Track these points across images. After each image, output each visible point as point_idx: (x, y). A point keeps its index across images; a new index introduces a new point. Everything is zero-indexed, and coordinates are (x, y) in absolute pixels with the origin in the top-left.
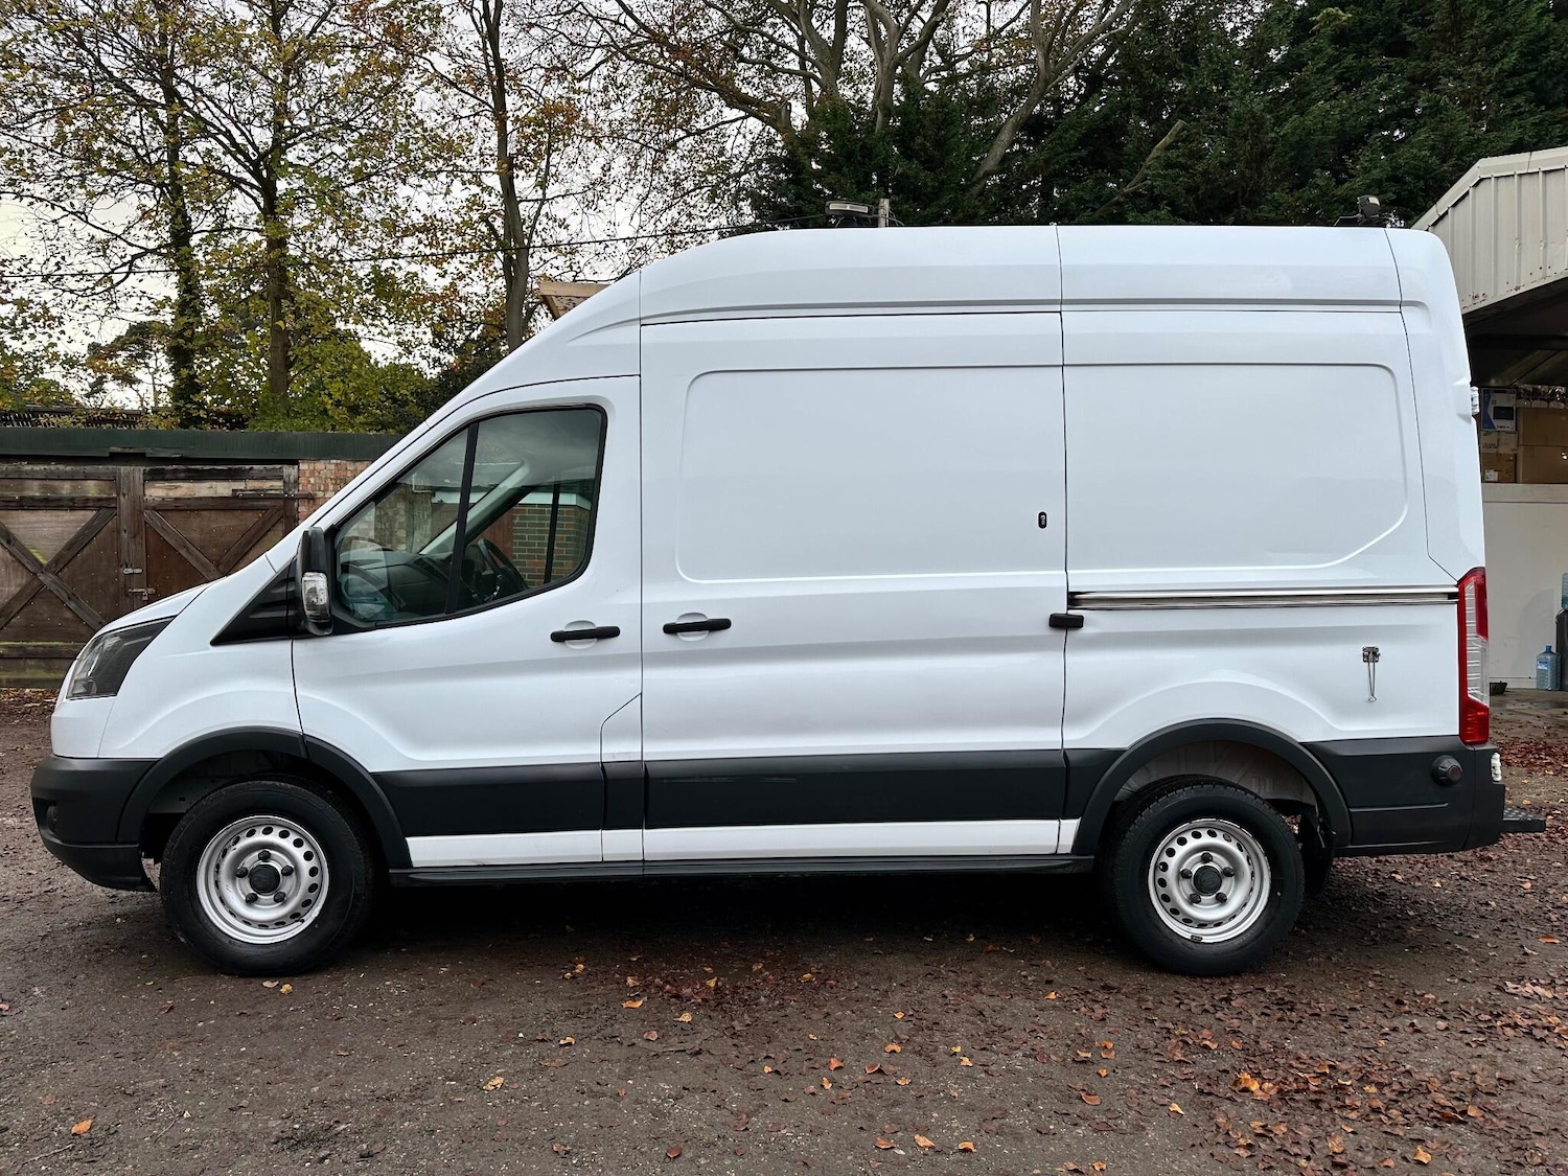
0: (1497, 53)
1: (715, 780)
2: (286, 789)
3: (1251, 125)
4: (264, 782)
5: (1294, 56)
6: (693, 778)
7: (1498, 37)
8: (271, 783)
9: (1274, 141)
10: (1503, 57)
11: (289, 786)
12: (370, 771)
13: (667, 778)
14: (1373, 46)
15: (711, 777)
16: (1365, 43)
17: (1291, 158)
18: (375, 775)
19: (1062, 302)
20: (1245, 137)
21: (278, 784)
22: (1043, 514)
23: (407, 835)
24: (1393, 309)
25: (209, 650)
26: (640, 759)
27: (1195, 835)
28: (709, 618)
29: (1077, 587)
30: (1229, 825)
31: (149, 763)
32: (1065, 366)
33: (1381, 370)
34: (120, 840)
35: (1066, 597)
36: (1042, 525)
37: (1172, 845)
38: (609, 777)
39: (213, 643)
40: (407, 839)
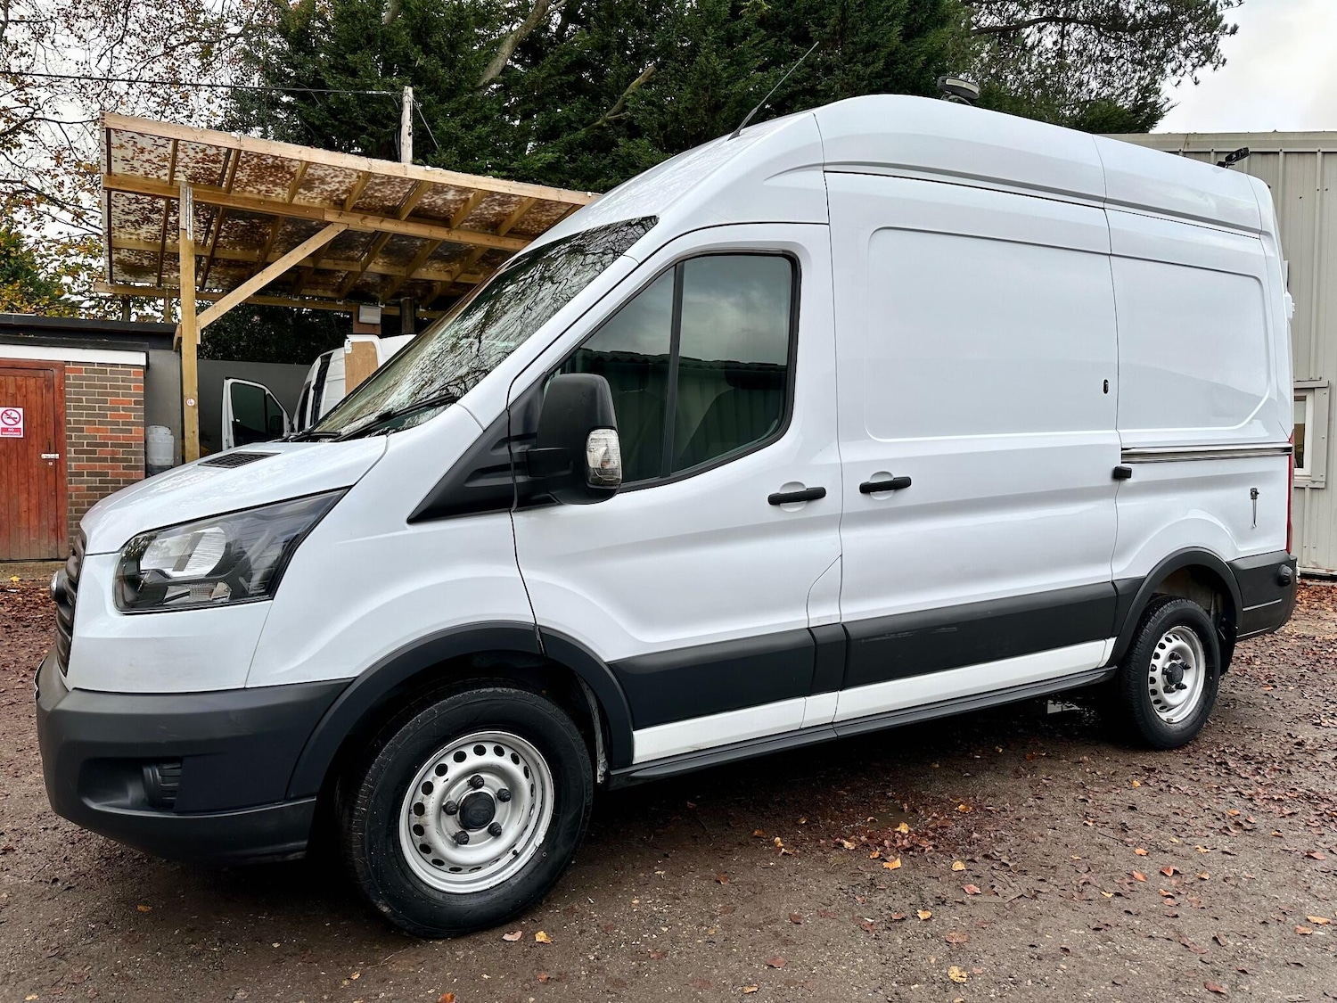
0: (871, 59)
2: (511, 695)
3: (712, 80)
4: (482, 690)
5: (731, 31)
6: (884, 635)
7: (871, 47)
9: (726, 96)
10: (873, 62)
12: (606, 661)
13: (864, 638)
14: (784, 35)
15: (896, 633)
16: (779, 31)
17: (736, 113)
18: (613, 666)
19: (1105, 200)
20: (706, 89)
22: (1106, 381)
23: (636, 729)
24: (1257, 236)
25: (406, 529)
26: (839, 621)
27: (1168, 640)
28: (895, 476)
29: (1125, 444)
30: (1186, 629)
31: (339, 687)
32: (1111, 254)
33: (1257, 282)
34: (292, 796)
35: (1120, 452)
36: (1106, 391)
37: (1157, 650)
38: (819, 641)
39: (411, 521)
40: (635, 733)
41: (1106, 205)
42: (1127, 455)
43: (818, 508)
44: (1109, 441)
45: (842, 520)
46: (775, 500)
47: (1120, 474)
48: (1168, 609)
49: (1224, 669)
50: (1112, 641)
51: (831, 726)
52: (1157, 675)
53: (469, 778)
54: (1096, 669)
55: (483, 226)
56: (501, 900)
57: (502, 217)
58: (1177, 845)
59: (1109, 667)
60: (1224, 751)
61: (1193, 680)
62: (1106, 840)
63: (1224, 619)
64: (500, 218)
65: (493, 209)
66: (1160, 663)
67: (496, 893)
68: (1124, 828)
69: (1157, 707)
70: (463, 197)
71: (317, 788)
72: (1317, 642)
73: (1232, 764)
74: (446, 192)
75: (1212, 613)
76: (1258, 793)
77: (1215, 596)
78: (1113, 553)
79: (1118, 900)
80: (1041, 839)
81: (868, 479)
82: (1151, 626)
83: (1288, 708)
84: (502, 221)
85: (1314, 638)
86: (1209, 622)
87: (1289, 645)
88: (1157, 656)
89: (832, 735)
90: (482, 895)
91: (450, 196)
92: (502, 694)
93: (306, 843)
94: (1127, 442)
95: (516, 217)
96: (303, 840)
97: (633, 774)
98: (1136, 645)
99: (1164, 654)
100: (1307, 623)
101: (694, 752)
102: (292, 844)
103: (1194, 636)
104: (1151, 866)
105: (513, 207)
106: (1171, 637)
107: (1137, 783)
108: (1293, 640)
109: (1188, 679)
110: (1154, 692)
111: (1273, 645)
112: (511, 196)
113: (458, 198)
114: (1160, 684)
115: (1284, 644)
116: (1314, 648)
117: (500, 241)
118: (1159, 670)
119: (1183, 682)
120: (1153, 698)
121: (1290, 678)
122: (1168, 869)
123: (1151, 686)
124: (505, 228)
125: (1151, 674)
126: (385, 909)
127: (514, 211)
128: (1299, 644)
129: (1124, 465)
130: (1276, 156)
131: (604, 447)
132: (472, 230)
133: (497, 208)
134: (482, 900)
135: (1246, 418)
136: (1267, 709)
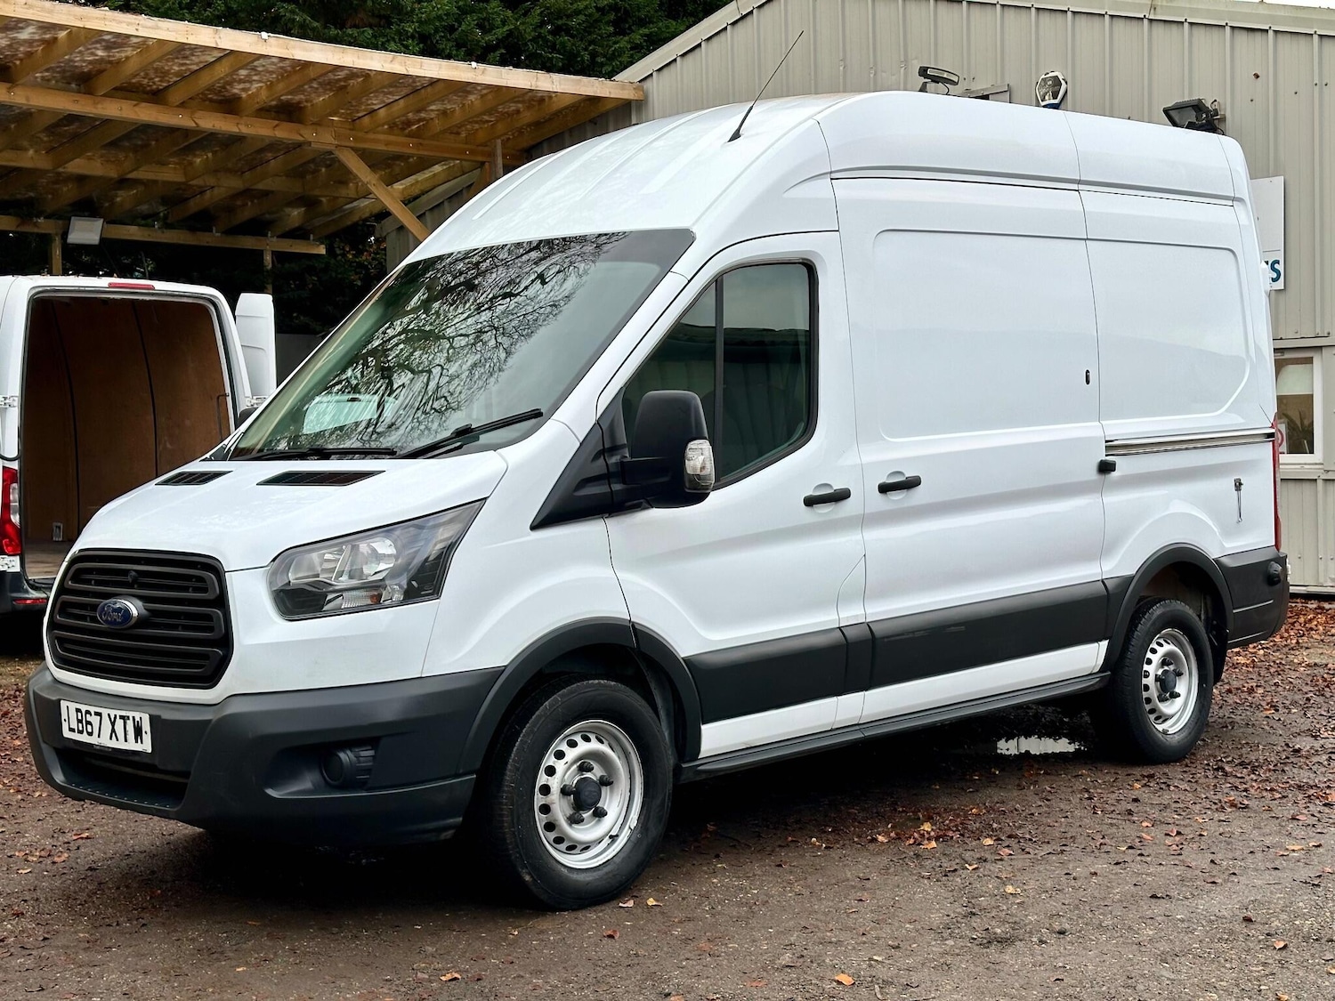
1: (917, 634)
2: (611, 686)
4: (590, 682)
6: (902, 634)
8: (597, 681)
11: (613, 683)
12: (683, 656)
13: (887, 637)
15: (913, 632)
18: (687, 660)
19: (1079, 182)
21: (602, 682)
22: (1088, 371)
23: (703, 724)
24: (1230, 203)
25: (529, 535)
26: (864, 621)
27: (1160, 645)
28: (907, 476)
29: (1109, 436)
30: (1177, 632)
31: (495, 674)
32: (1088, 239)
33: (1231, 254)
34: (461, 771)
35: (1104, 444)
36: (1088, 382)
37: (1149, 655)
38: (849, 641)
39: (533, 528)
40: (704, 727)
41: (1081, 187)
42: (1111, 447)
43: (846, 508)
44: (1092, 433)
45: (866, 520)
46: (810, 502)
47: (1105, 468)
48: (1157, 611)
49: (1217, 678)
50: (1104, 644)
51: (857, 728)
52: (1150, 681)
53: (578, 764)
54: (1090, 674)
55: (63, 78)
56: (611, 875)
57: (103, 66)
58: (1178, 820)
59: (1103, 672)
60: (1221, 760)
61: (1187, 688)
62: (1114, 821)
63: (1215, 622)
64: (98, 67)
65: (93, 54)
66: (1153, 669)
67: (606, 870)
68: (1130, 812)
69: (1152, 717)
70: (48, 36)
71: (478, 765)
72: (1330, 669)
73: (1228, 769)
74: (22, 28)
75: (1203, 617)
76: (1253, 787)
77: (1205, 598)
78: (1103, 550)
79: (1130, 851)
80: (1056, 824)
81: (884, 479)
82: (1142, 628)
83: (1289, 726)
84: (101, 72)
85: (1326, 665)
86: (1200, 626)
87: (1297, 674)
88: (1149, 662)
89: (859, 735)
90: (594, 871)
91: (25, 35)
92: (604, 686)
93: (461, 819)
94: (1111, 434)
95: (131, 67)
96: (460, 817)
97: (700, 768)
98: (1128, 649)
99: (1156, 658)
100: (1320, 651)
101: (747, 748)
102: (452, 820)
103: (1185, 640)
104: (1158, 832)
105: (129, 52)
106: (1162, 641)
107: (1137, 785)
108: (1302, 669)
109: (1181, 687)
110: (1149, 700)
111: (1279, 674)
112: (128, 36)
113: (37, 37)
114: (1154, 692)
115: (1292, 673)
116: (1325, 676)
117: (95, 103)
118: (1152, 677)
119: (1177, 690)
120: (1148, 707)
121: (1294, 703)
122: (1172, 832)
123: (1145, 695)
124: (105, 85)
125: (1144, 681)
126: (527, 878)
127: (127, 58)
128: (1309, 672)
129: (1109, 458)
130: (1264, 34)
131: (700, 456)
132: (45, 85)
133: (100, 53)
134: (596, 875)
135: (1225, 404)
136: (1267, 727)
